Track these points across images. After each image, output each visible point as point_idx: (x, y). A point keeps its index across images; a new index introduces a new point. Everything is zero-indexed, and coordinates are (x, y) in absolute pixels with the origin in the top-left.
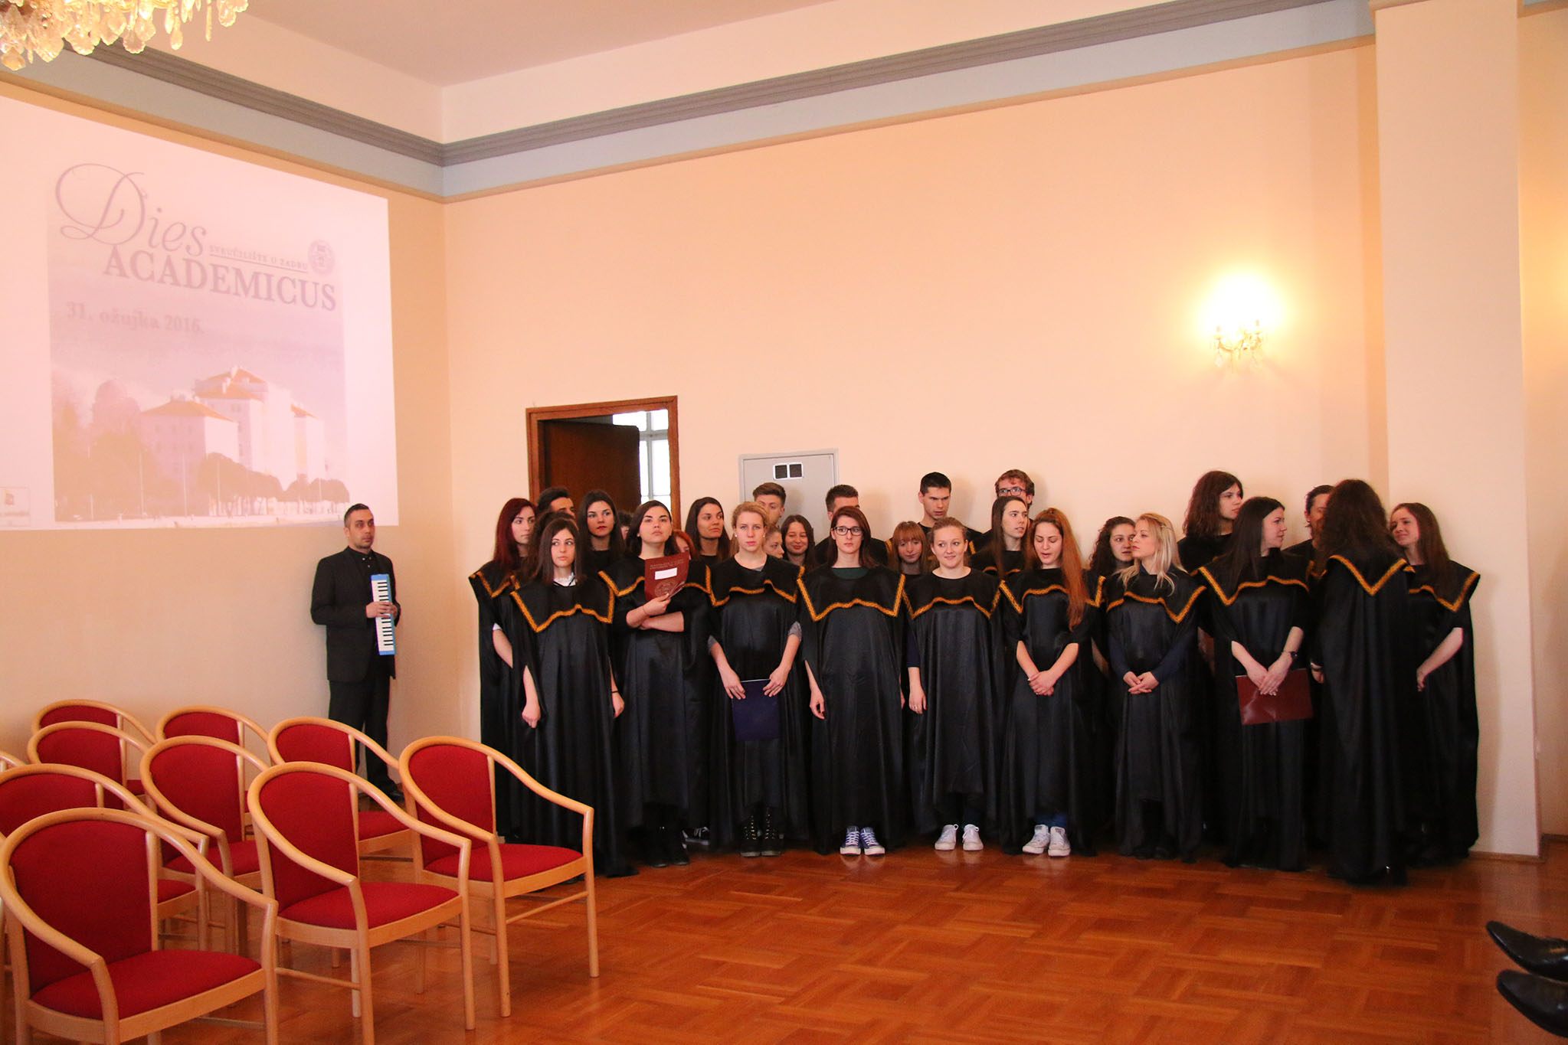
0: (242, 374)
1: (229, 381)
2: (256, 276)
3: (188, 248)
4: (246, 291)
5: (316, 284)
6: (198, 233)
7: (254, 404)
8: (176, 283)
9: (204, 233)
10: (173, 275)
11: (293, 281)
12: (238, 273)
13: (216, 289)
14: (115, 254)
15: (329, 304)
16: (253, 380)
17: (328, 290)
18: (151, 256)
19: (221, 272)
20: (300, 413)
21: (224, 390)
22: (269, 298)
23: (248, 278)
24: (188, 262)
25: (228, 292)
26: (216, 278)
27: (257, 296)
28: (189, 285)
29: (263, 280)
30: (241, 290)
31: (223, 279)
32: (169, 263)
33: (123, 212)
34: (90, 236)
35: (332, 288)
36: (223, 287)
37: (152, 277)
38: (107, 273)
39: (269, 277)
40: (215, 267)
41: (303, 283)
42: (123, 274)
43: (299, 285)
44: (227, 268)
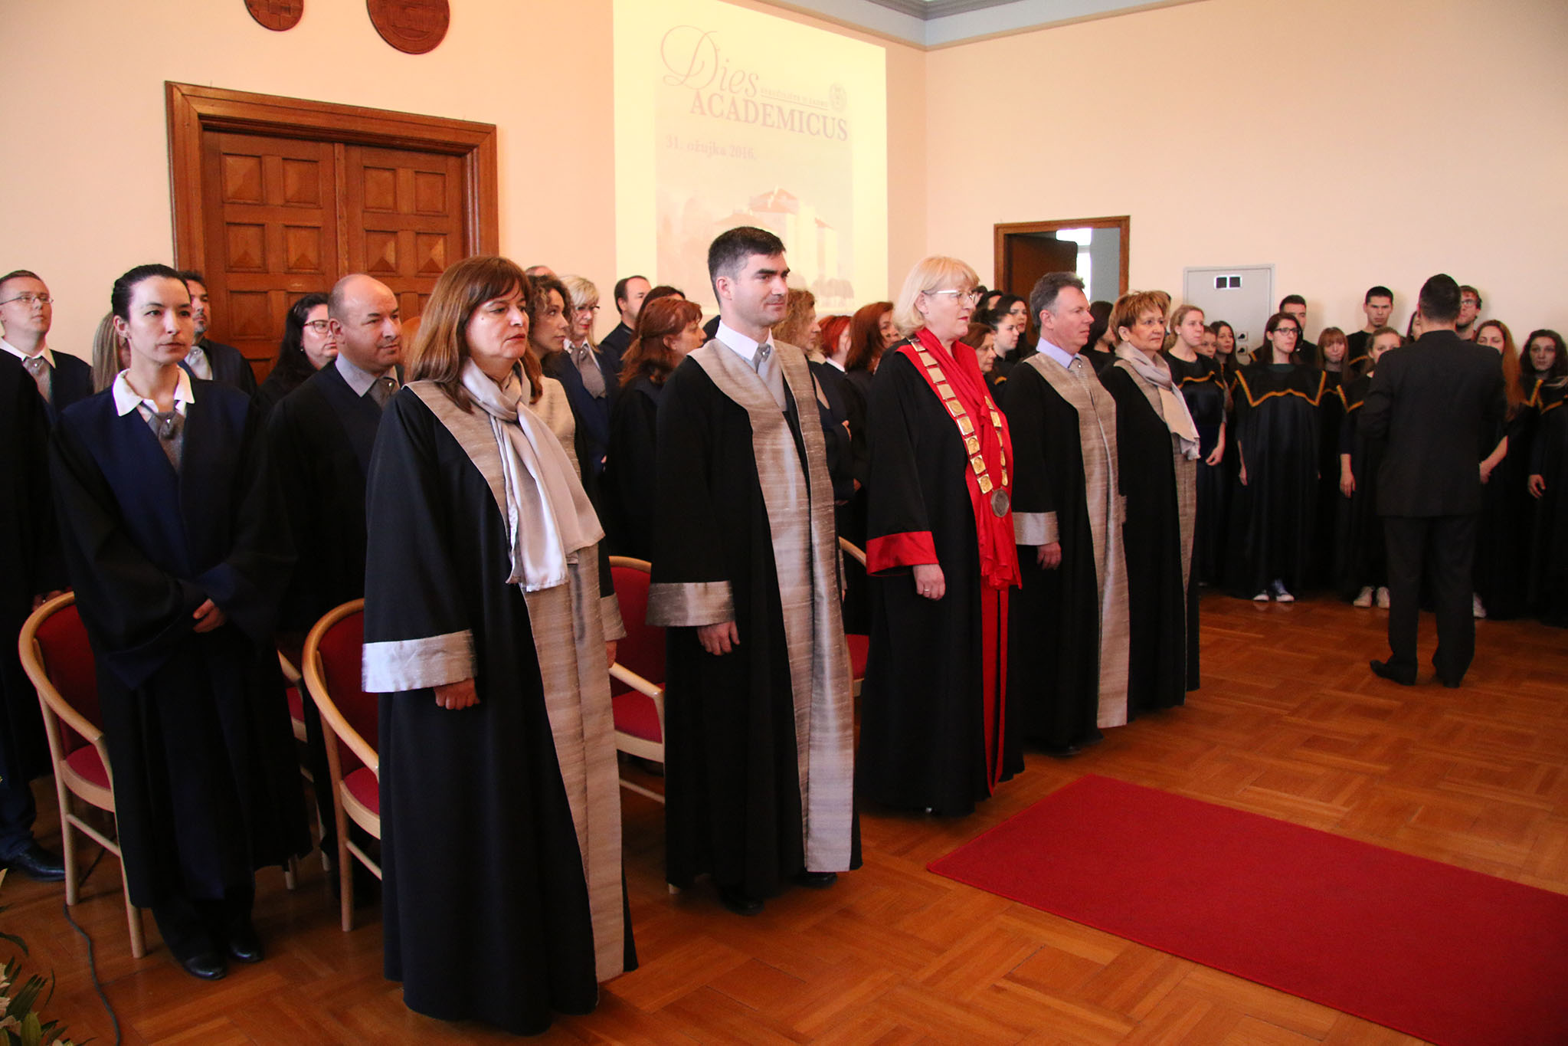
0: (782, 192)
1: (772, 197)
2: (792, 112)
3: (746, 90)
4: (785, 125)
5: (834, 119)
6: (753, 78)
7: (789, 217)
8: (738, 119)
9: (757, 78)
10: (736, 113)
11: (818, 117)
12: (780, 110)
13: (764, 124)
14: (698, 97)
15: (842, 135)
16: (790, 197)
17: (842, 124)
18: (722, 97)
19: (769, 109)
20: (820, 224)
21: (769, 206)
22: (801, 131)
23: (786, 112)
24: (746, 102)
25: (772, 126)
26: (765, 115)
27: (792, 129)
28: (747, 120)
29: (797, 115)
30: (782, 125)
31: (770, 115)
32: (733, 103)
33: (703, 63)
34: (682, 83)
35: (845, 122)
36: (769, 122)
37: (722, 114)
38: (692, 112)
39: (801, 113)
40: (764, 105)
41: (825, 118)
42: (703, 113)
43: (821, 120)
44: (772, 106)
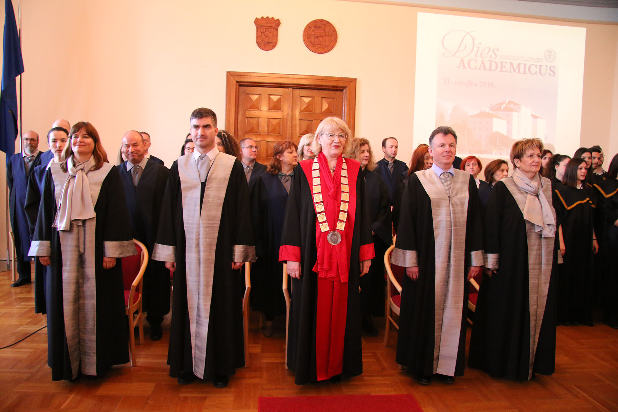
0: (510, 102)
1: (504, 105)
2: (519, 65)
3: (491, 56)
4: (514, 71)
5: (546, 66)
6: (495, 51)
7: (515, 114)
8: (485, 69)
9: (498, 50)
10: (484, 66)
11: (536, 66)
12: (512, 64)
13: (501, 71)
14: (462, 60)
15: (552, 74)
16: (515, 104)
17: (552, 68)
18: (476, 61)
19: (504, 64)
20: (534, 117)
21: (502, 108)
22: (524, 73)
23: (515, 66)
24: (491, 62)
25: (507, 71)
26: (502, 67)
27: (519, 72)
28: (490, 70)
29: (522, 67)
30: (512, 70)
31: (505, 67)
32: (483, 62)
33: (466, 46)
34: (453, 55)
35: (554, 67)
36: (504, 69)
37: (476, 68)
38: (459, 68)
39: (525, 65)
40: (502, 63)
41: (540, 66)
42: (464, 68)
43: (538, 67)
44: (506, 63)
